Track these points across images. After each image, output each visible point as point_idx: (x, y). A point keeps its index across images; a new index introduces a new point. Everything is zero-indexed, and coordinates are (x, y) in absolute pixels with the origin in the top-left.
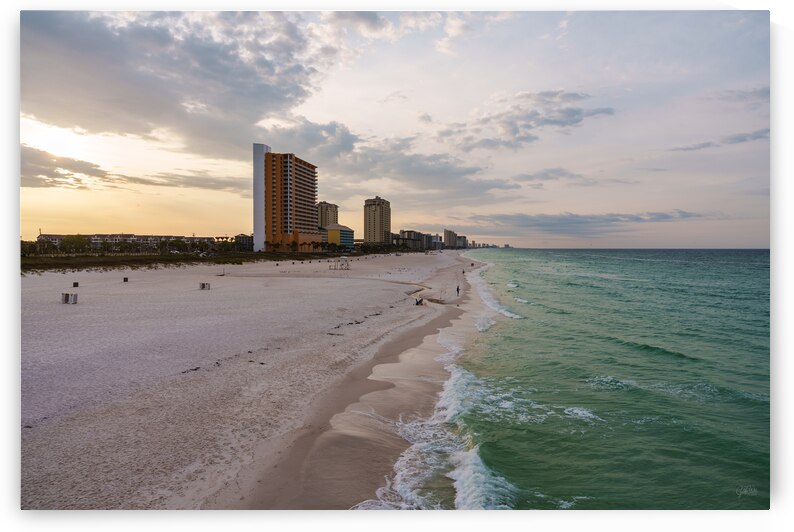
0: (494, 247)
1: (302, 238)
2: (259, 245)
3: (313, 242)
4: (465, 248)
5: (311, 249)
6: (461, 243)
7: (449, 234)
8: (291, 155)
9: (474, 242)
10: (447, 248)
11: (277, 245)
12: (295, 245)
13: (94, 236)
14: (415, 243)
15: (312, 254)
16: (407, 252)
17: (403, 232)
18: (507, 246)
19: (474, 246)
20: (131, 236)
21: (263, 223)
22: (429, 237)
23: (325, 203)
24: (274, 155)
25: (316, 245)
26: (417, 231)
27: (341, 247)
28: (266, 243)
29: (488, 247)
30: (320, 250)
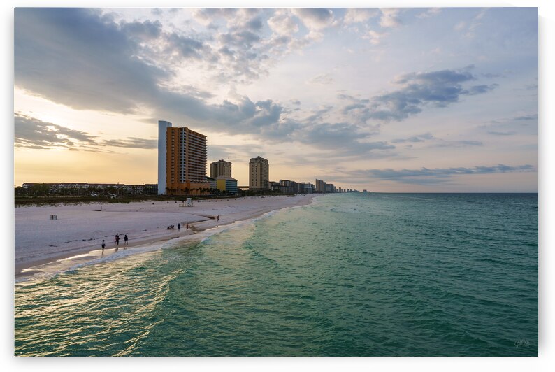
0: (355, 191)
1: (193, 186)
2: (162, 190)
3: (200, 189)
4: (333, 192)
5: (199, 193)
6: (329, 189)
7: (319, 182)
8: (185, 129)
9: (340, 188)
10: (316, 192)
11: (174, 191)
12: (187, 190)
13: (60, 184)
14: (290, 189)
15: (200, 196)
16: (280, 195)
17: (281, 181)
18: (365, 191)
19: (340, 191)
20: (86, 184)
21: (165, 175)
22: (303, 185)
23: (223, 161)
24: (173, 129)
25: (203, 190)
26: (291, 180)
27: (224, 192)
28: (166, 188)
29: (351, 191)
30: (206, 193)
